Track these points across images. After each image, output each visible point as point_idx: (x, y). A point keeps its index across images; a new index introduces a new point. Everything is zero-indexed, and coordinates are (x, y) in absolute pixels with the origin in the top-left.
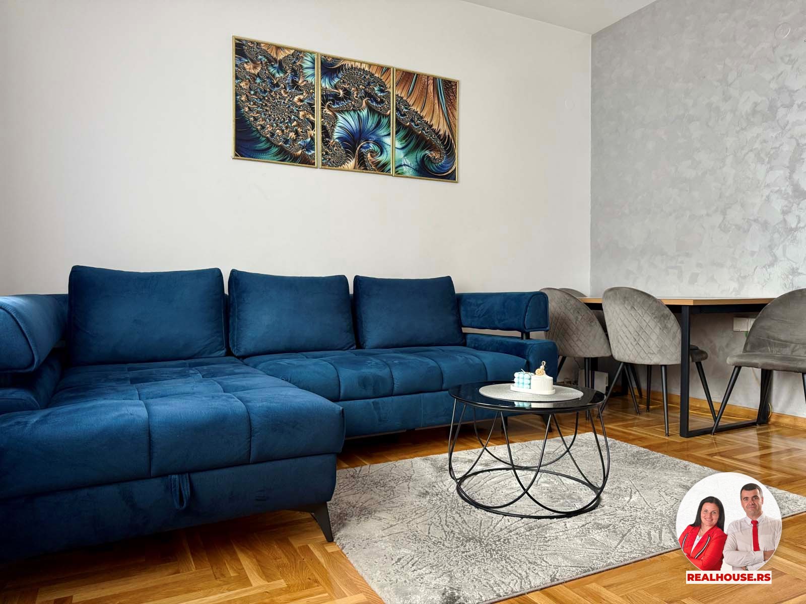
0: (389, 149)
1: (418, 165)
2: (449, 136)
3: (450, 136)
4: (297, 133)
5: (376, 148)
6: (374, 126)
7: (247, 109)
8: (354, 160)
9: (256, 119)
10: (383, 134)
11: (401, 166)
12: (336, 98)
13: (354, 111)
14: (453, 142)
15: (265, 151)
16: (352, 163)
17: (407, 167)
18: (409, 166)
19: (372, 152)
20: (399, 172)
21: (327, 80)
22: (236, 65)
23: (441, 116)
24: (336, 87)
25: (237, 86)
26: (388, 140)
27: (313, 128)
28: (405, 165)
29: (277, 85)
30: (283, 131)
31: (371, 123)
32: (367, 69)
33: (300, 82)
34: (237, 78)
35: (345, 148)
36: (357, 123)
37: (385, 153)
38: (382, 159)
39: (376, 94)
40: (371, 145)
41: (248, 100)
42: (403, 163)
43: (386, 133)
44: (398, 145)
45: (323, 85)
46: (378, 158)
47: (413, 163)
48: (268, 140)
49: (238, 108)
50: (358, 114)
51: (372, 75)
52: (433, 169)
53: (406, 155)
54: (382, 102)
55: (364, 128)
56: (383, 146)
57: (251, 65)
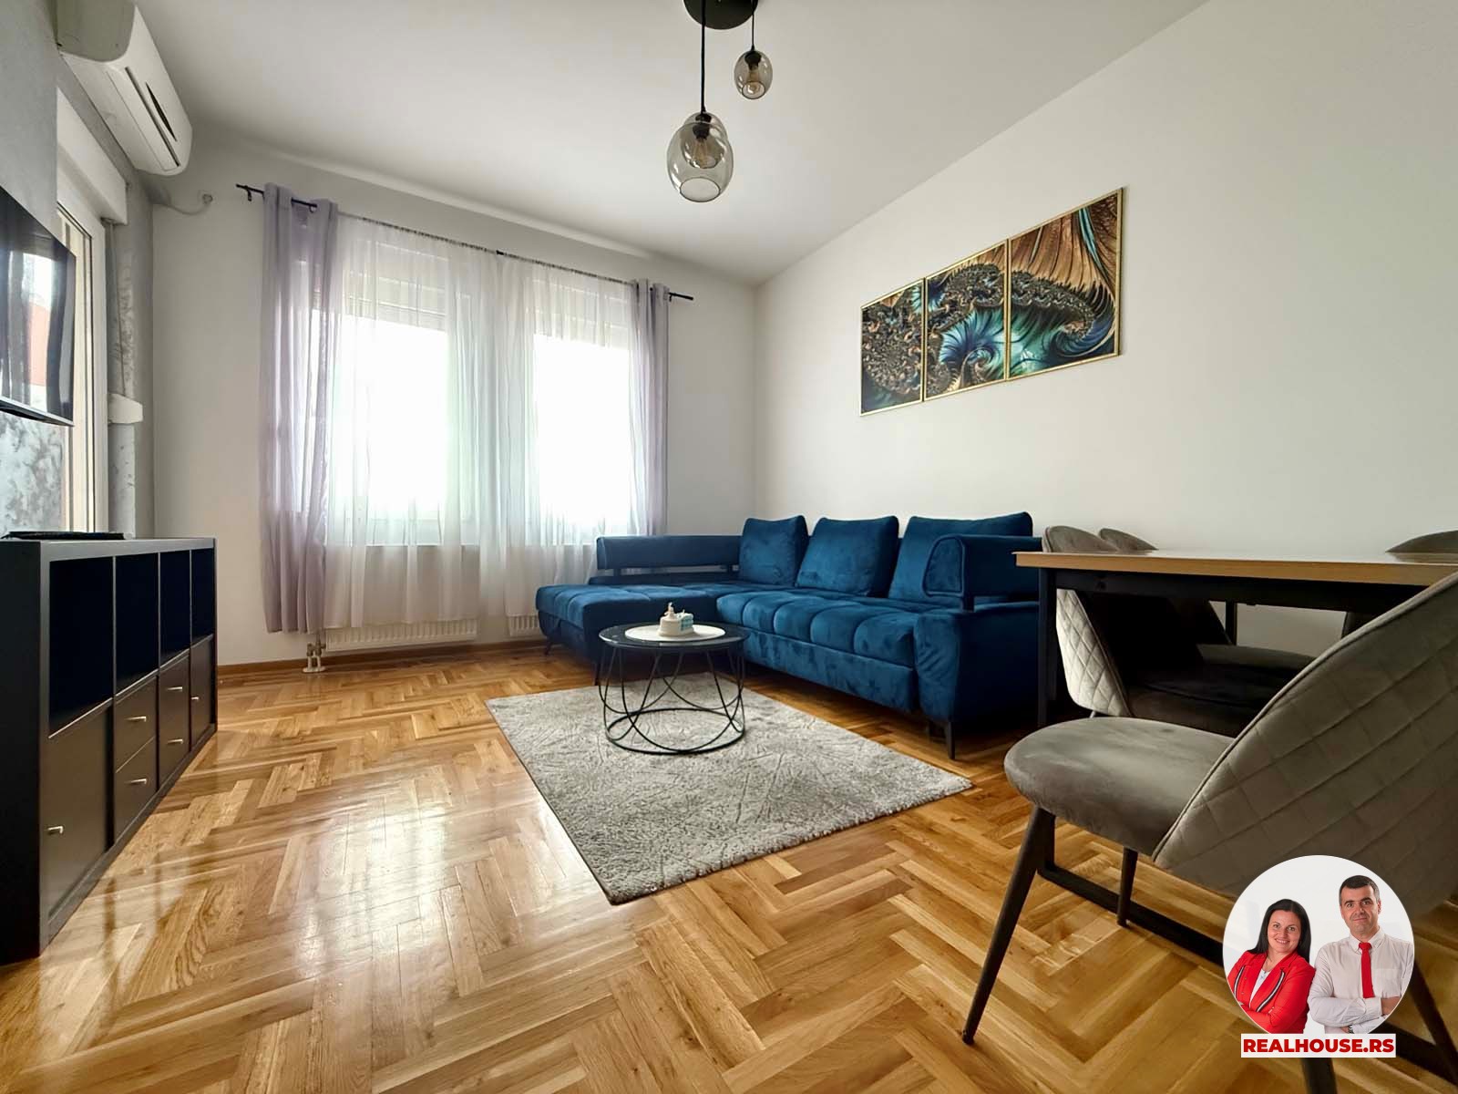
0: (1002, 348)
1: (1045, 352)
2: (1101, 287)
3: (1104, 285)
4: (906, 373)
5: (986, 353)
6: (982, 328)
7: (870, 367)
8: (959, 378)
9: (876, 373)
10: (994, 332)
11: (1019, 363)
12: (943, 316)
13: (960, 321)
14: (1109, 292)
15: (880, 401)
16: (958, 382)
17: (1029, 362)
18: (1030, 359)
19: (980, 360)
20: (1017, 372)
21: (934, 302)
22: (863, 332)
23: (1086, 262)
24: (942, 305)
25: (864, 350)
26: (1001, 338)
27: (919, 362)
28: (1024, 360)
29: (892, 332)
30: (894, 375)
31: (979, 327)
32: (976, 263)
33: (910, 319)
34: (864, 342)
35: (950, 368)
36: (964, 334)
37: (997, 355)
38: (994, 363)
39: (986, 287)
40: (979, 353)
41: (871, 359)
42: (1022, 359)
43: (997, 330)
44: (1015, 337)
45: (930, 310)
46: (989, 365)
47: (1037, 353)
48: (884, 389)
49: (864, 369)
50: (965, 323)
51: (981, 266)
52: (1070, 350)
53: (1025, 347)
54: (994, 291)
55: (971, 336)
56: (995, 347)
57: (873, 326)
